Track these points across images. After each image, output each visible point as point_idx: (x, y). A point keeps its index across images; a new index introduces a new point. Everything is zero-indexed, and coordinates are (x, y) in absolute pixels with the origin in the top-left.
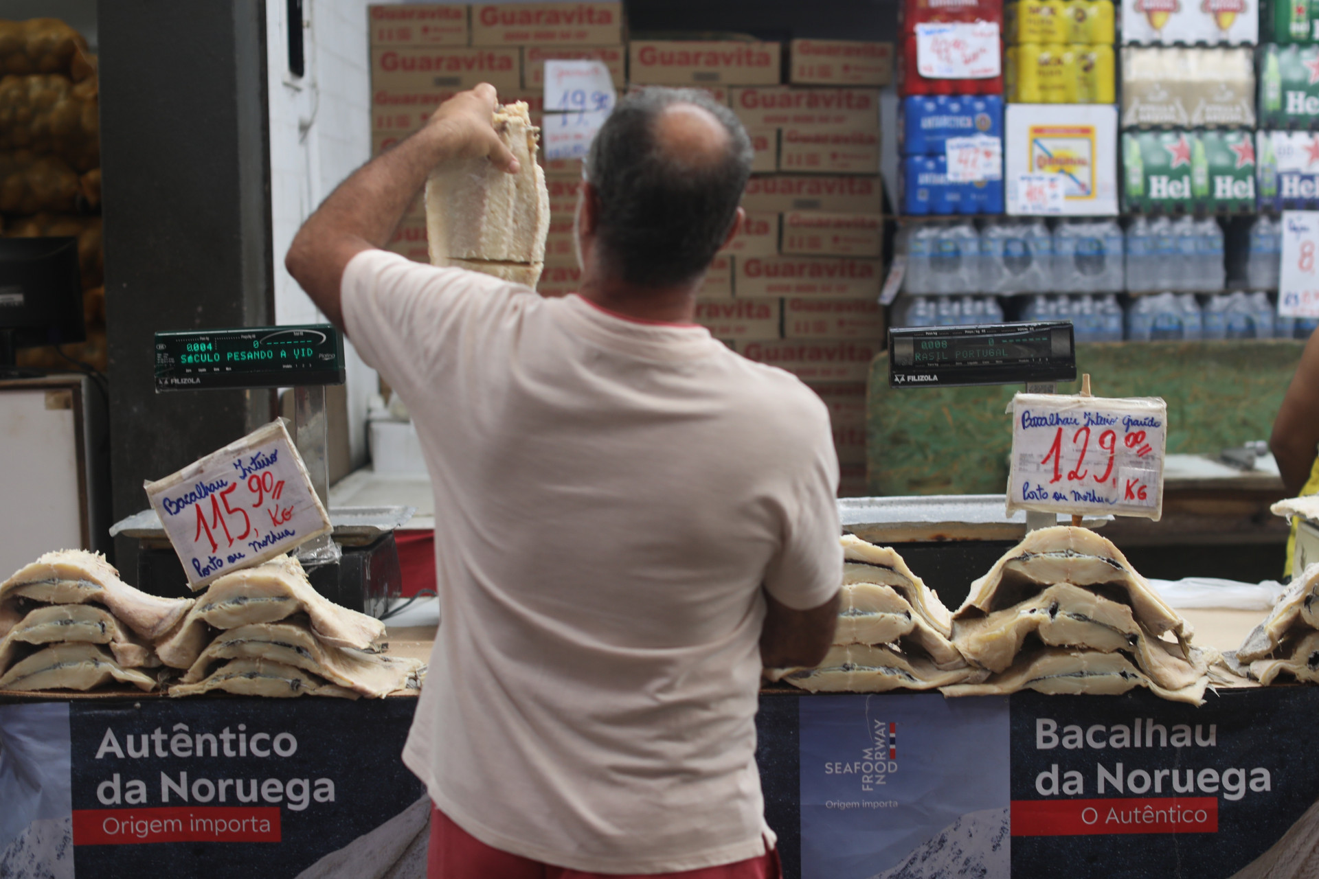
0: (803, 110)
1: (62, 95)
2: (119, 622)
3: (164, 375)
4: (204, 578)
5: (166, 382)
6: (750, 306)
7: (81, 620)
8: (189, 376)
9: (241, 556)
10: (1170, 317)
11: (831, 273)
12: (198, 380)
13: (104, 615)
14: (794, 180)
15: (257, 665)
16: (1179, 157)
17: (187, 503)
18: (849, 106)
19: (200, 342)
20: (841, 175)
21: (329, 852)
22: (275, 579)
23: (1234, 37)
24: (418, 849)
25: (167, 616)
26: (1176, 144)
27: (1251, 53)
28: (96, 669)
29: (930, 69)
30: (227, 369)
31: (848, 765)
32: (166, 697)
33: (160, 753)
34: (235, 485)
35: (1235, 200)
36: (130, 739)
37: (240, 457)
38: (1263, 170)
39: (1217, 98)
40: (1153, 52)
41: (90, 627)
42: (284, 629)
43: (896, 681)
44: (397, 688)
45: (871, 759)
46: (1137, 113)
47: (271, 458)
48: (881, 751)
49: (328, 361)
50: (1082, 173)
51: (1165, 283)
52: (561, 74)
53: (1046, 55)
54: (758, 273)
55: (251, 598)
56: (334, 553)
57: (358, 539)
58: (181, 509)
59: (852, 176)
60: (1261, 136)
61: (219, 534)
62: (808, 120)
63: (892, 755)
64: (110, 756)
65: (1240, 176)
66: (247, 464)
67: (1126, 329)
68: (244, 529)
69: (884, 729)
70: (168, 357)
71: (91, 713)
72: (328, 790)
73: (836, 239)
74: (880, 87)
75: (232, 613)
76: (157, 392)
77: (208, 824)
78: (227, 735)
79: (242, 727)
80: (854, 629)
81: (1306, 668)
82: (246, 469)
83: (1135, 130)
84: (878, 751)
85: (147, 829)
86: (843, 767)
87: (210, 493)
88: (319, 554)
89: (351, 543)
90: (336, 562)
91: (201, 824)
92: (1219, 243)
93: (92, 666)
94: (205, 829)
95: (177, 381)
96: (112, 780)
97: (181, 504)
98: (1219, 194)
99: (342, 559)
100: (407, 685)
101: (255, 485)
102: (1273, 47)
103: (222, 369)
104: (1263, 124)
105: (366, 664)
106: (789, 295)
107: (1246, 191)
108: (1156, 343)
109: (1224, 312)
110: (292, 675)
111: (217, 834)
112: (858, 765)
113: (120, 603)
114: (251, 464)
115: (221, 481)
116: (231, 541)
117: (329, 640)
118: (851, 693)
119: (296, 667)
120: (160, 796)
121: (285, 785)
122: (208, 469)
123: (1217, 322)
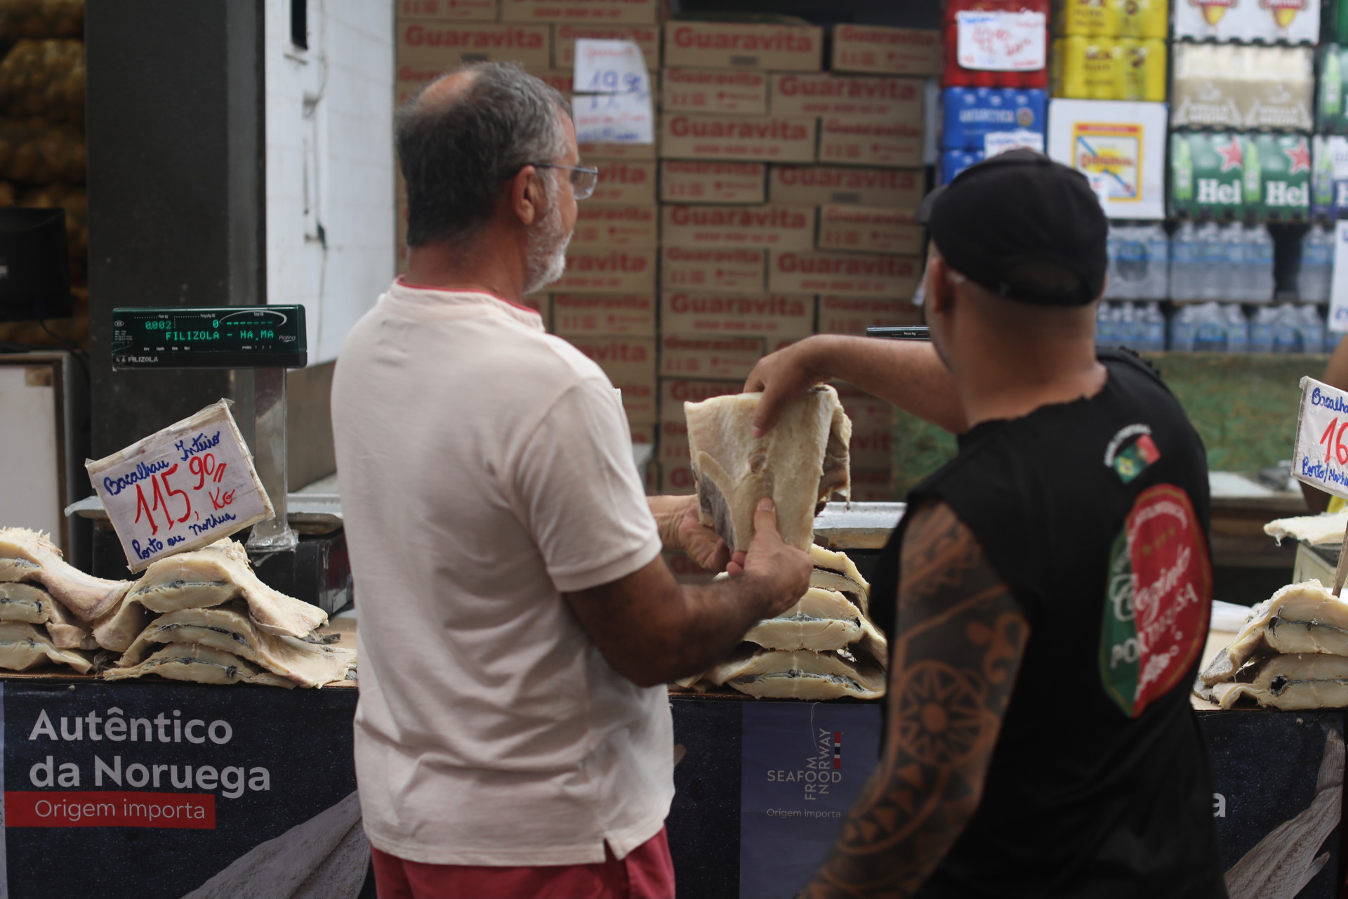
0: (844, 99)
1: (78, 61)
2: (56, 603)
3: (122, 352)
4: (143, 560)
5: (124, 360)
6: (783, 302)
7: (18, 599)
8: (146, 354)
9: (181, 539)
10: (1213, 328)
11: (869, 270)
12: (156, 359)
13: (42, 595)
14: (833, 172)
15: (193, 650)
16: (1230, 160)
17: (128, 483)
18: (893, 96)
19: (159, 320)
20: (882, 169)
21: (264, 841)
22: (213, 563)
23: (1293, 35)
24: (353, 840)
25: (105, 598)
26: (1228, 147)
27: (1311, 52)
28: (31, 649)
29: (970, 59)
30: (186, 348)
31: (791, 773)
32: (101, 680)
33: (94, 736)
34: (176, 466)
35: (1287, 208)
36: (64, 721)
37: (181, 438)
38: (1319, 177)
39: (1273, 100)
40: (1207, 50)
41: (26, 607)
42: (220, 615)
43: (844, 690)
44: (335, 679)
45: (815, 768)
46: (1188, 112)
47: (213, 439)
48: (825, 760)
49: (289, 342)
50: (1127, 174)
51: (1210, 292)
52: (593, 54)
53: (1094, 49)
54: (792, 268)
55: (189, 582)
56: (290, 540)
57: (317, 526)
58: (122, 490)
59: (893, 170)
60: (1318, 141)
61: (159, 516)
62: (850, 109)
63: (836, 765)
64: (44, 738)
65: (1293, 182)
66: (188, 445)
67: (1168, 339)
68: (186, 512)
69: (829, 738)
70: (127, 334)
71: (25, 693)
72: (263, 779)
73: (875, 235)
74: (926, 78)
75: (169, 597)
76: (114, 369)
77: (142, 809)
78: (161, 721)
79: (177, 713)
80: (801, 635)
81: (1268, 693)
82: (187, 450)
83: (1185, 130)
84: (822, 760)
85: (79, 813)
86: (786, 775)
87: (151, 474)
88: (276, 541)
89: (310, 530)
90: (292, 550)
91: (134, 808)
92: (1268, 253)
93: (27, 646)
94: (138, 815)
95: (134, 359)
96: (44, 762)
97: (122, 484)
98: (1271, 201)
99: (298, 547)
100: (347, 676)
101: (196, 468)
102: (1334, 47)
103: (181, 348)
104: (1321, 128)
105: (306, 653)
106: (825, 292)
107: (1300, 198)
108: (1199, 355)
109: (1271, 324)
110: (228, 662)
111: (150, 820)
112: (801, 774)
113: (57, 583)
114: (193, 446)
115: (163, 462)
116: (171, 523)
117: (266, 627)
118: (797, 700)
119: (231, 654)
120: (94, 780)
121: (220, 772)
122: (149, 449)
123: (1263, 335)
